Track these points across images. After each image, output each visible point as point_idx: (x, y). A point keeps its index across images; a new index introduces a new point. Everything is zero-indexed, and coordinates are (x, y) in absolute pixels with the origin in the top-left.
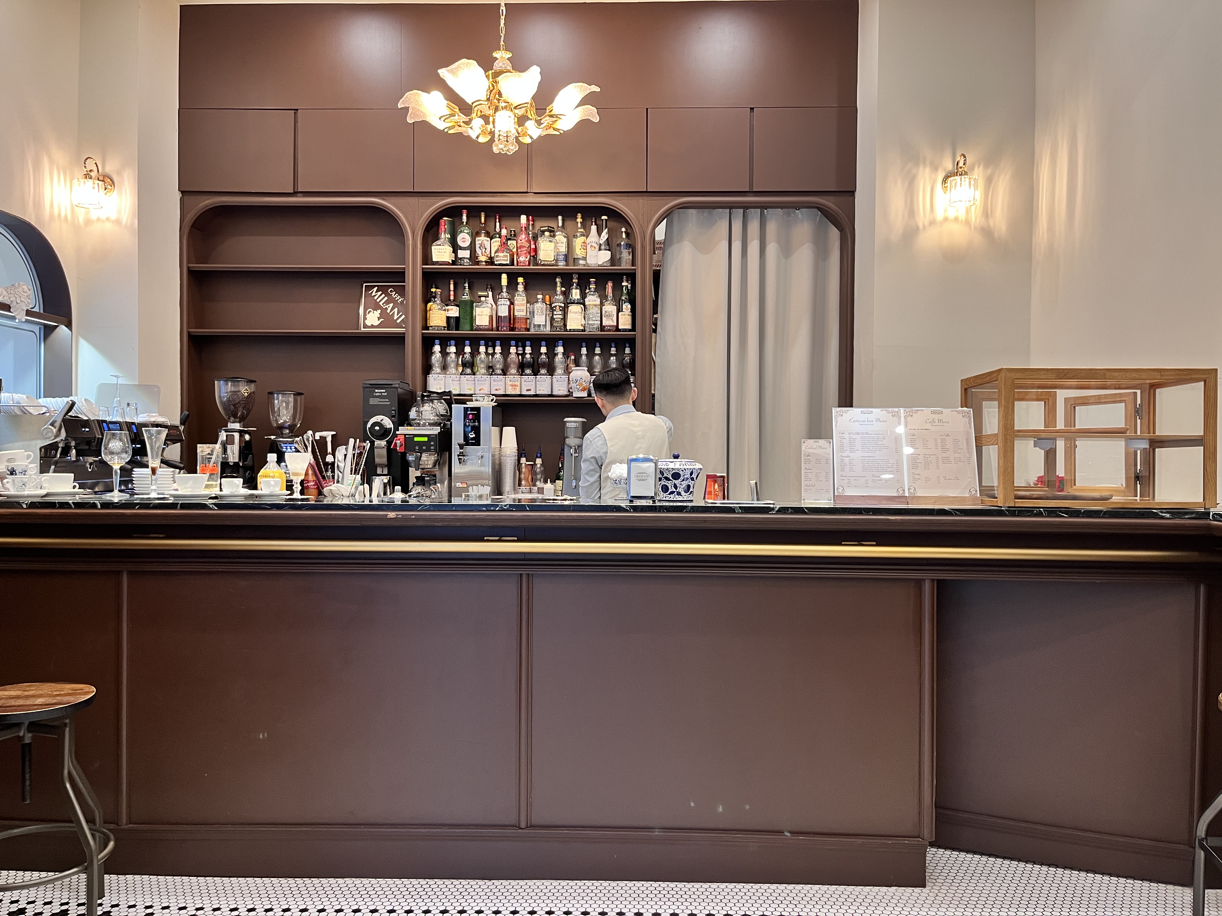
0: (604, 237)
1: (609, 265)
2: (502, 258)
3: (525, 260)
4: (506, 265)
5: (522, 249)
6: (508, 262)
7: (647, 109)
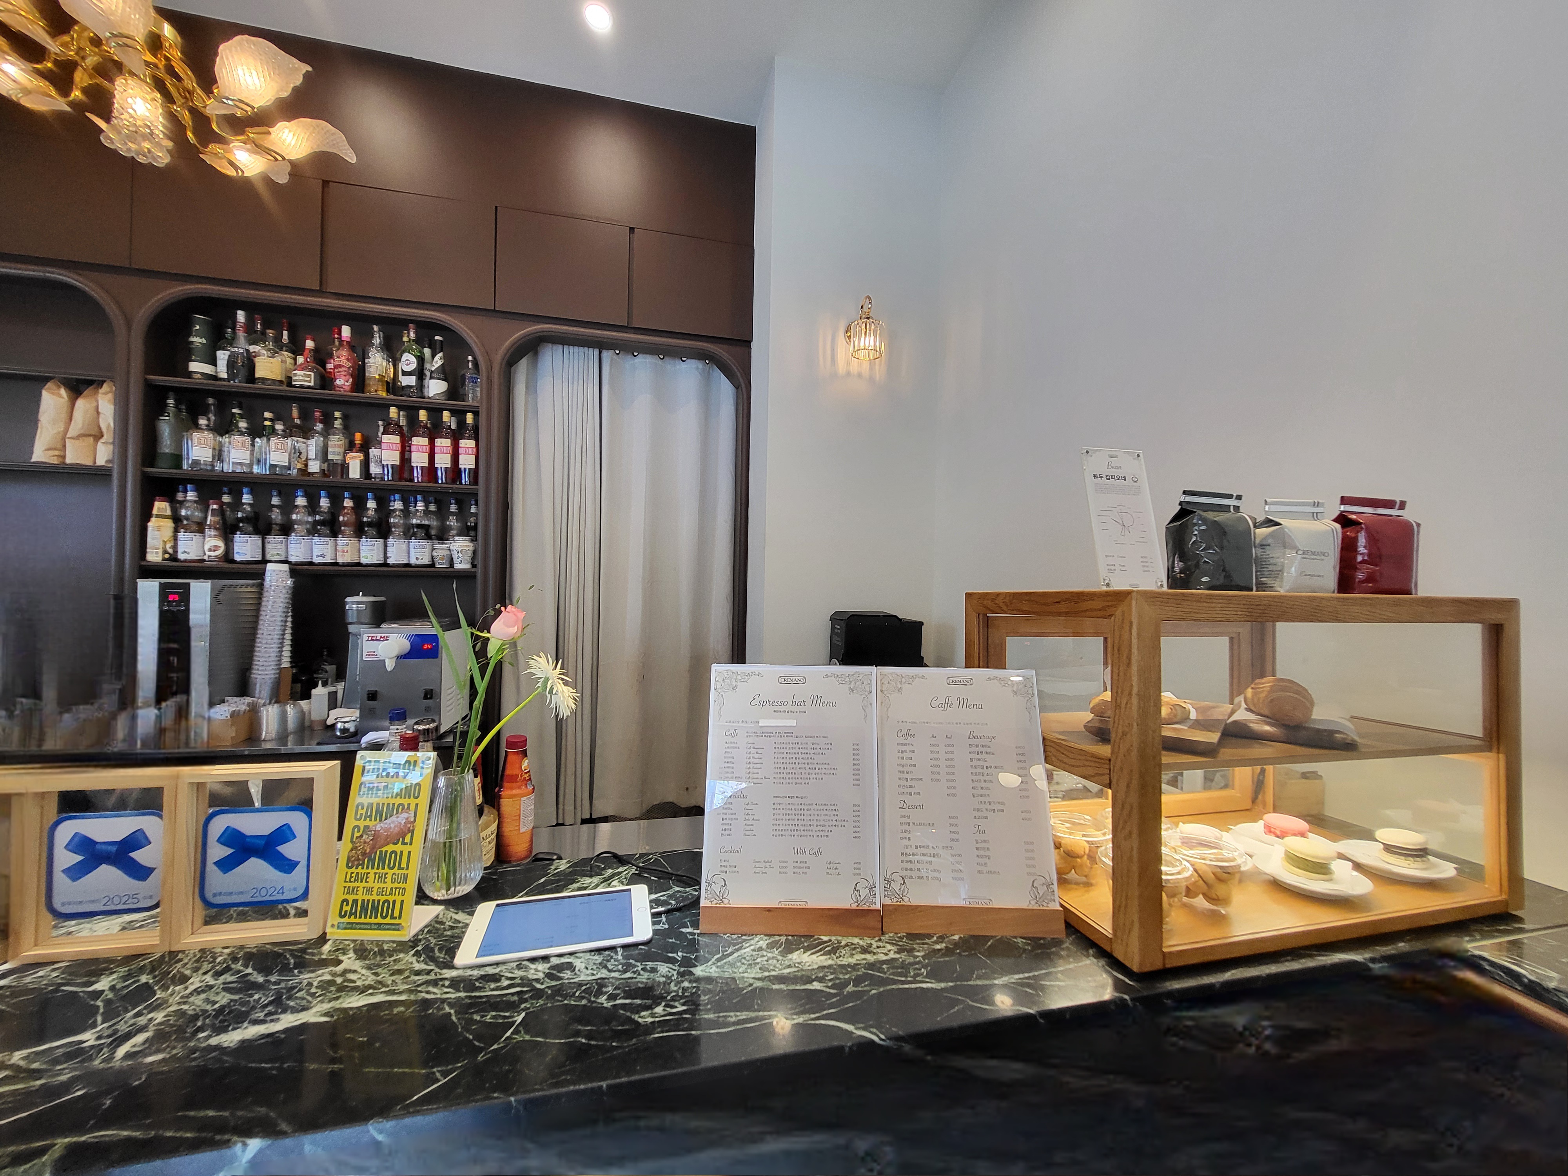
0: (436, 363)
1: (443, 398)
2: (301, 378)
3: (344, 385)
4: (309, 387)
5: (340, 370)
6: (312, 384)
7: (496, 207)
